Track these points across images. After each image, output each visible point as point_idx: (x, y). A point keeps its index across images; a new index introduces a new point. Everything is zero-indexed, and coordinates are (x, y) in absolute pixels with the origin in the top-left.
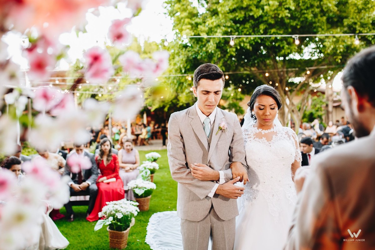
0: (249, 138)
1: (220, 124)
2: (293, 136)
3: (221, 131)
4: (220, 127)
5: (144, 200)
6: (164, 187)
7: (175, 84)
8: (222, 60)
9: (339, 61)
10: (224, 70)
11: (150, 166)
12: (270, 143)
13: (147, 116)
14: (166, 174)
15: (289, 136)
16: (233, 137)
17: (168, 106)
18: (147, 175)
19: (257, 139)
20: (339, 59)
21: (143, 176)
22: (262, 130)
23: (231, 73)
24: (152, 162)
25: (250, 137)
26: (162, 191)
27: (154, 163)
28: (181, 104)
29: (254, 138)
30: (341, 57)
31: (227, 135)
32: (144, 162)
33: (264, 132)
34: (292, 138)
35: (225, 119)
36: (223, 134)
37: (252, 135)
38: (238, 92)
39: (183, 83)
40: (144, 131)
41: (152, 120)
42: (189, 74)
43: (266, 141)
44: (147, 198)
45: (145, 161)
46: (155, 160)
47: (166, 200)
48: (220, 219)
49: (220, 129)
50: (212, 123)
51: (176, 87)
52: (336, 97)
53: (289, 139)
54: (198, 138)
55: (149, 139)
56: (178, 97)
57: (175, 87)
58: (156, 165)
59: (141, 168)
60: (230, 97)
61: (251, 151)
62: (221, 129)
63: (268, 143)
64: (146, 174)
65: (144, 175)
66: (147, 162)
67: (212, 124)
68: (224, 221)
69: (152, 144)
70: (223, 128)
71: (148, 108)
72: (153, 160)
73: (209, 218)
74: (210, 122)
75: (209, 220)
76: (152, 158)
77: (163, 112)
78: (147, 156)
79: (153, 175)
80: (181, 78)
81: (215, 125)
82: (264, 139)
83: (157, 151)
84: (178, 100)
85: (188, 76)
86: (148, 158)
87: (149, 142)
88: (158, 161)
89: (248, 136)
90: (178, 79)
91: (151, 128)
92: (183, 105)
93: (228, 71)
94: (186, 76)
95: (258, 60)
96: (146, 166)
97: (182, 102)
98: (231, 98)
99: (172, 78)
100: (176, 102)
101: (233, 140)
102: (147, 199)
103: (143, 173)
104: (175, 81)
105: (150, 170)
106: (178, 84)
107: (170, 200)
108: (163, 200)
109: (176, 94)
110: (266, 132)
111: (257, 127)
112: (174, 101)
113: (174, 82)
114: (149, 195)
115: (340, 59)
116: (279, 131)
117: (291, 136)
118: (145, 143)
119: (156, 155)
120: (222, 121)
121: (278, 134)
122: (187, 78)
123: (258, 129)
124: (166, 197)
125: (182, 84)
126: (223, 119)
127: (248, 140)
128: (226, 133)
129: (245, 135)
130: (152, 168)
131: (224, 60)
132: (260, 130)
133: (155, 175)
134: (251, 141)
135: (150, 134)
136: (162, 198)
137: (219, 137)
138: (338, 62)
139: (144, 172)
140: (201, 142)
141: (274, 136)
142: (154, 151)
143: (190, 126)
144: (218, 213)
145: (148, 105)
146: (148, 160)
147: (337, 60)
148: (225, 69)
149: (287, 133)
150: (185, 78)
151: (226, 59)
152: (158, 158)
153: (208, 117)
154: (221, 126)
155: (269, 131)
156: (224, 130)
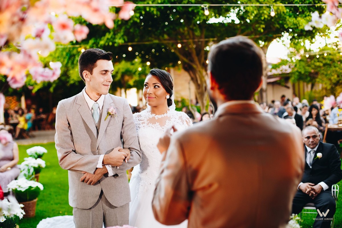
0: (142, 123)
1: (108, 109)
2: (186, 121)
3: (109, 117)
4: (108, 112)
5: (29, 204)
6: (52, 190)
7: (65, 58)
8: (123, 28)
9: (262, 31)
10: (126, 39)
11: (34, 164)
12: (163, 128)
13: (26, 99)
14: (55, 173)
15: (182, 121)
16: (123, 121)
17: (54, 85)
18: (31, 174)
19: (150, 125)
20: (261, 28)
21: (25, 175)
22: (156, 115)
23: (135, 43)
24: (36, 159)
25: (144, 123)
26: (50, 194)
27: (39, 159)
28: (72, 82)
29: (148, 124)
30: (264, 26)
31: (117, 120)
32: (25, 159)
33: (157, 117)
34: (185, 123)
35: (114, 103)
36: (113, 119)
37: (145, 121)
38: (146, 66)
39: (74, 56)
40: (22, 120)
41: (33, 103)
42: (81, 45)
43: (159, 126)
44: (32, 201)
45: (28, 157)
46: (40, 156)
47: (56, 204)
48: (113, 206)
49: (108, 115)
50: (101, 108)
51: (66, 61)
52: (271, 71)
53: (182, 124)
54: (87, 125)
55: (30, 130)
56: (68, 72)
57: (64, 61)
58: (41, 162)
59: (22, 166)
60: (136, 71)
61: (144, 137)
62: (110, 115)
63: (161, 128)
64: (29, 172)
65: (27, 173)
66: (30, 158)
67: (101, 110)
68: (116, 207)
69: (33, 137)
70: (111, 114)
71: (28, 89)
72: (36, 156)
73: (101, 205)
74: (99, 107)
75: (102, 207)
76: (36, 153)
77: (49, 92)
78: (29, 151)
79: (37, 175)
80: (71, 50)
81: (103, 111)
82: (157, 124)
83: (42, 145)
84: (69, 77)
85: (80, 47)
86: (30, 154)
87: (30, 134)
88: (44, 157)
89: (142, 122)
90: (67, 50)
91: (31, 115)
92: (74, 84)
93: (132, 42)
94: (78, 48)
95: (168, 28)
96: (29, 164)
97: (73, 80)
98: (137, 73)
99: (60, 50)
100: (66, 79)
101: (123, 125)
102: (32, 203)
103: (26, 172)
104: (64, 53)
105: (34, 168)
106: (67, 58)
107: (60, 204)
108: (52, 204)
109: (66, 69)
110: (160, 116)
111: (151, 112)
112: (63, 78)
113: (62, 55)
114: (35, 198)
115: (263, 28)
116: (172, 116)
117: (185, 121)
118: (25, 135)
119: (41, 150)
120: (111, 106)
121: (172, 118)
122: (79, 49)
123: (152, 114)
124: (57, 201)
125: (73, 58)
126: (112, 104)
127: (141, 126)
128: (115, 118)
129: (138, 121)
130: (36, 166)
131: (126, 28)
132: (154, 115)
133: (41, 175)
134: (144, 127)
135: (30, 122)
136: (52, 202)
137: (109, 123)
138: (260, 31)
139: (26, 169)
140: (89, 128)
141: (167, 121)
142: (37, 145)
143: (78, 113)
144: (109, 200)
145: (28, 84)
146: (31, 156)
147: (259, 29)
148: (128, 39)
149: (180, 118)
150: (77, 50)
151: (128, 27)
152: (44, 154)
153: (96, 102)
154: (110, 111)
155: (162, 116)
156: (113, 115)
